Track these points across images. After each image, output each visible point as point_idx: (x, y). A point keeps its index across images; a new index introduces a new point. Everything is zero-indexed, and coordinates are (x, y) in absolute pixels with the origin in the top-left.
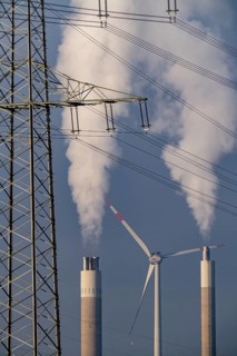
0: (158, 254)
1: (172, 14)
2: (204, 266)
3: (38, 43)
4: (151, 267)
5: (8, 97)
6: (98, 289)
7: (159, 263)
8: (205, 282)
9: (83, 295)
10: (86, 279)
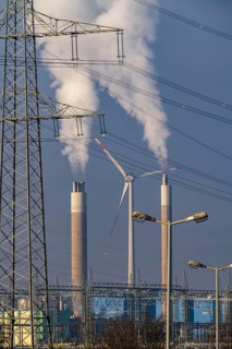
0: (132, 174)
1: (121, 59)
2: (164, 189)
3: (32, 76)
4: (127, 184)
5: (12, 113)
6: (84, 206)
7: (132, 181)
8: (164, 201)
9: (73, 211)
10: (75, 199)
